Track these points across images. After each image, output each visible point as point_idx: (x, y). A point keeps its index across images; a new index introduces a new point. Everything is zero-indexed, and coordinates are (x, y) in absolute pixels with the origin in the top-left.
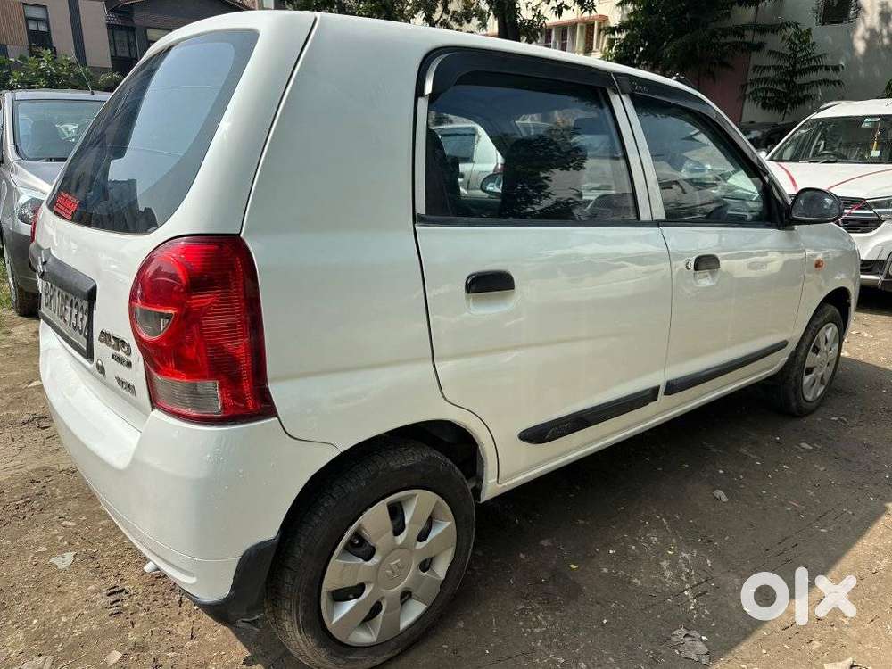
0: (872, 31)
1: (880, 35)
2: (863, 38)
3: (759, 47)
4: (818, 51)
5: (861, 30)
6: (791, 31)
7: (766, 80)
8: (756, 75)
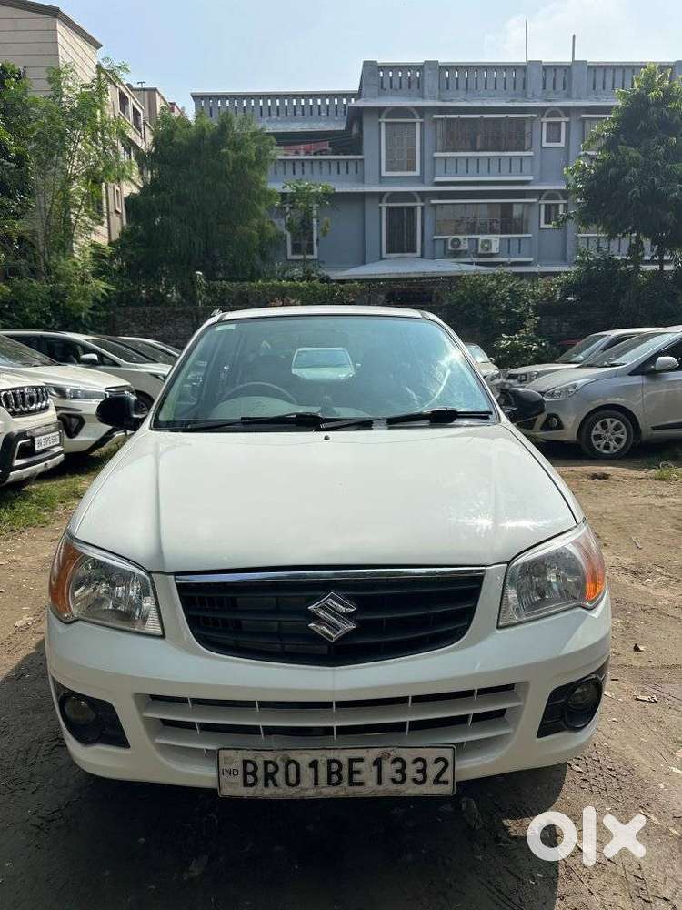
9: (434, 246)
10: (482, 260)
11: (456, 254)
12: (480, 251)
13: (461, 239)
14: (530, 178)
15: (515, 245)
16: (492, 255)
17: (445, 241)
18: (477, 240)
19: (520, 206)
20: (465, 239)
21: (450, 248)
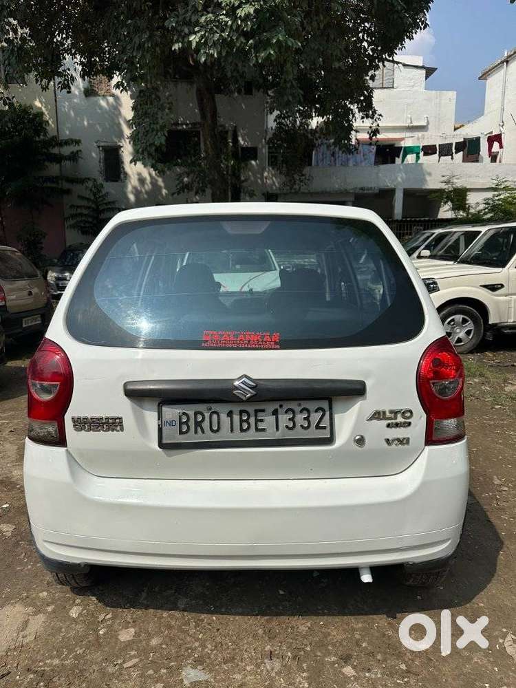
0: (135, 188)
1: (141, 192)
2: (132, 193)
3: (68, 192)
4: (110, 199)
5: (130, 188)
6: (90, 184)
7: (81, 215)
8: (73, 211)
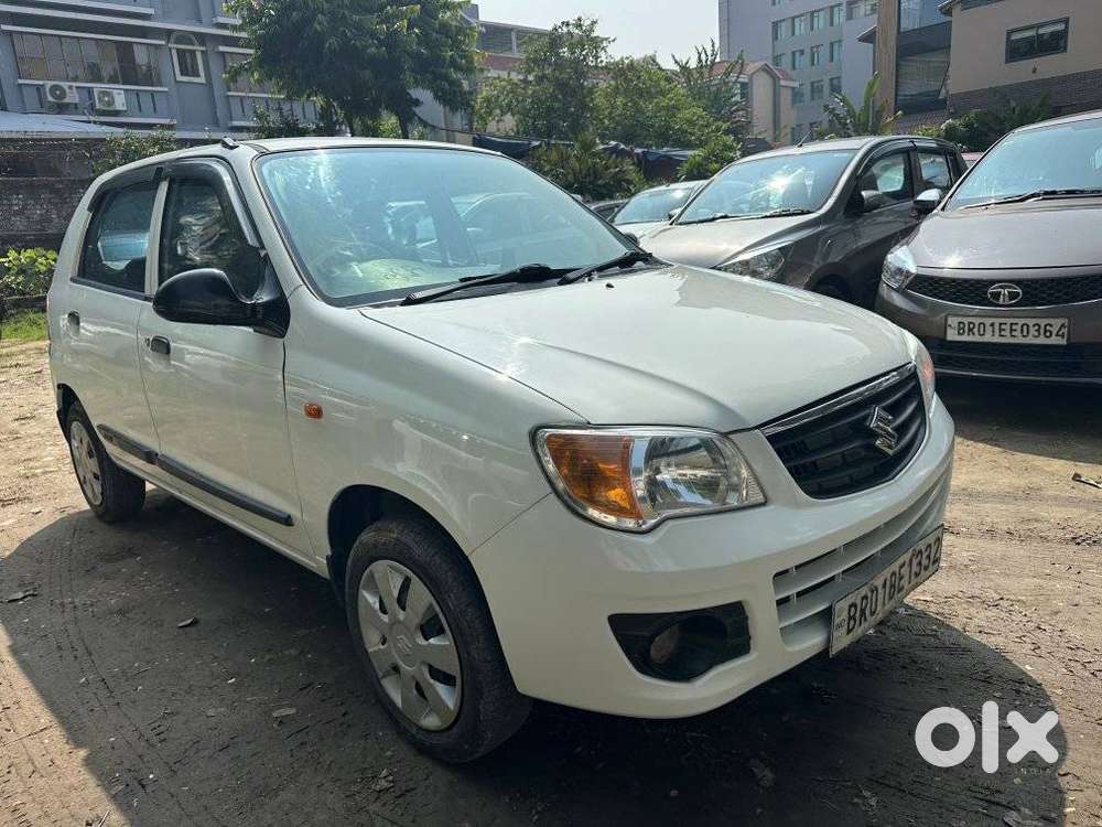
9: (21, 92)
10: (102, 119)
11: (61, 108)
12: (98, 106)
13: (66, 88)
14: (150, 11)
15: (146, 101)
16: (117, 113)
17: (39, 88)
18: (90, 91)
19: (144, 48)
20: (70, 87)
21: (50, 99)
